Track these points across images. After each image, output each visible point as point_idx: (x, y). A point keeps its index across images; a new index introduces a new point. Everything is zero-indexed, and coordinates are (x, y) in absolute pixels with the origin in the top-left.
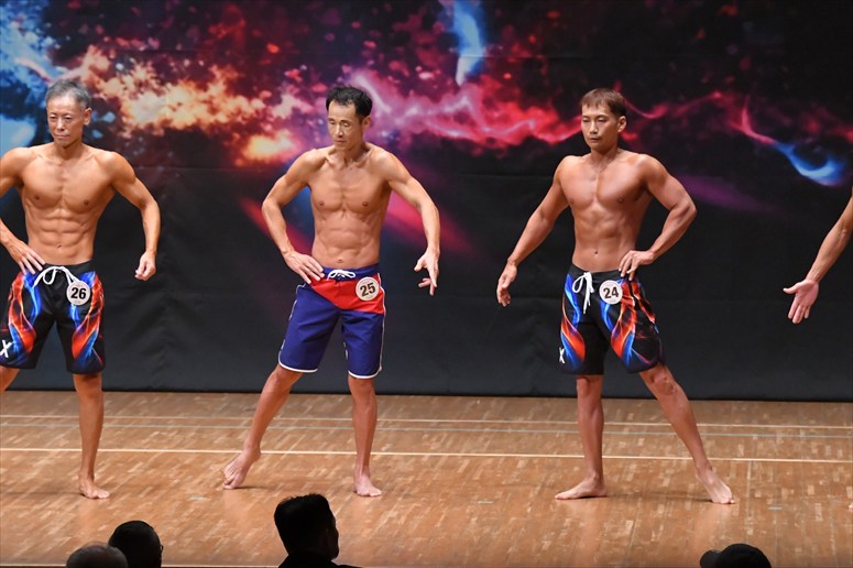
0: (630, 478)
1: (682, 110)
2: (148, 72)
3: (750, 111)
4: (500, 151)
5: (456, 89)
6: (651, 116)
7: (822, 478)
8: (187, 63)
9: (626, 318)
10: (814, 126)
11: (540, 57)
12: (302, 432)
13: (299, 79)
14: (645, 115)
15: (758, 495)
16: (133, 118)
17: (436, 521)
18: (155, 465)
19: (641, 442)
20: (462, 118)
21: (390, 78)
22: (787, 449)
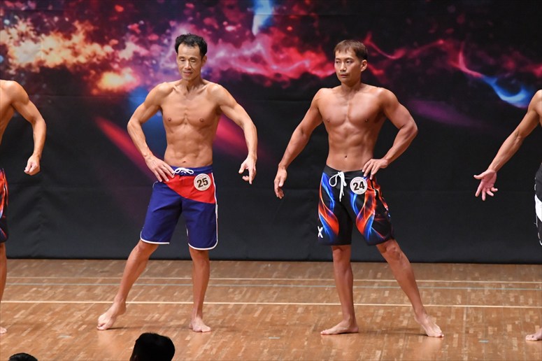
0: (378, 320)
1: (415, 53)
2: (28, 26)
3: (465, 53)
4: (284, 83)
5: (253, 38)
6: (394, 57)
7: (518, 319)
8: (56, 19)
9: (368, 205)
10: (511, 65)
11: (313, 14)
12: (142, 287)
13: (138, 31)
14: (389, 56)
15: (471, 331)
16: (16, 59)
17: (239, 352)
18: (34, 312)
19: (387, 294)
20: (257, 59)
21: (205, 30)
22: (492, 298)
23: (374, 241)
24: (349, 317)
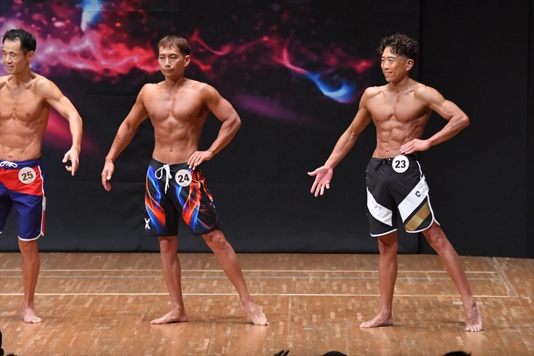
0: (207, 309)
1: (241, 49)
3: (289, 50)
4: (113, 78)
5: (81, 34)
6: (220, 53)
7: (341, 307)
9: (193, 197)
10: (333, 61)
14: (216, 52)
15: (296, 319)
17: (70, 342)
19: (215, 284)
20: (86, 55)
21: (33, 26)
22: (317, 287)
23: (201, 232)
24: (178, 306)
